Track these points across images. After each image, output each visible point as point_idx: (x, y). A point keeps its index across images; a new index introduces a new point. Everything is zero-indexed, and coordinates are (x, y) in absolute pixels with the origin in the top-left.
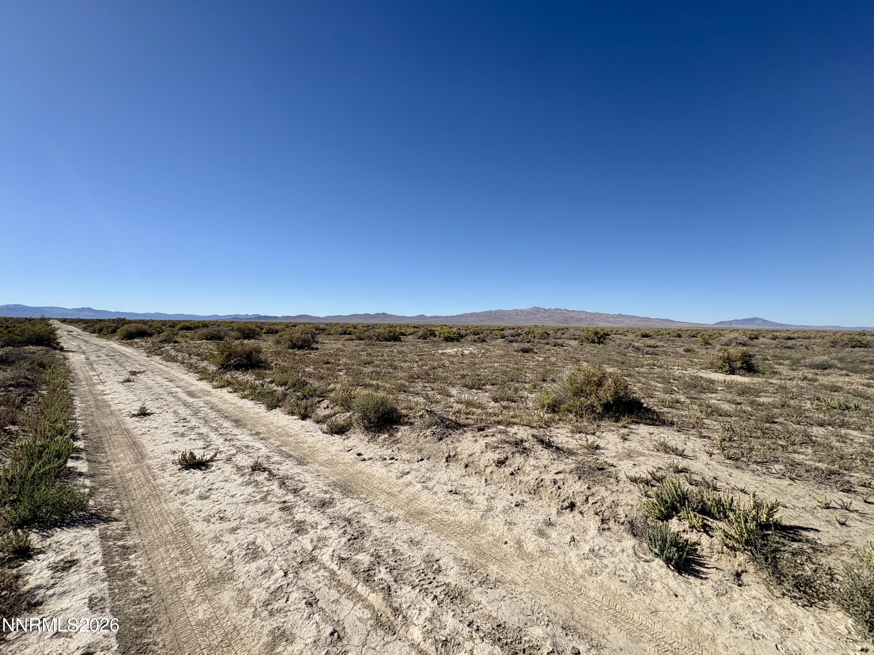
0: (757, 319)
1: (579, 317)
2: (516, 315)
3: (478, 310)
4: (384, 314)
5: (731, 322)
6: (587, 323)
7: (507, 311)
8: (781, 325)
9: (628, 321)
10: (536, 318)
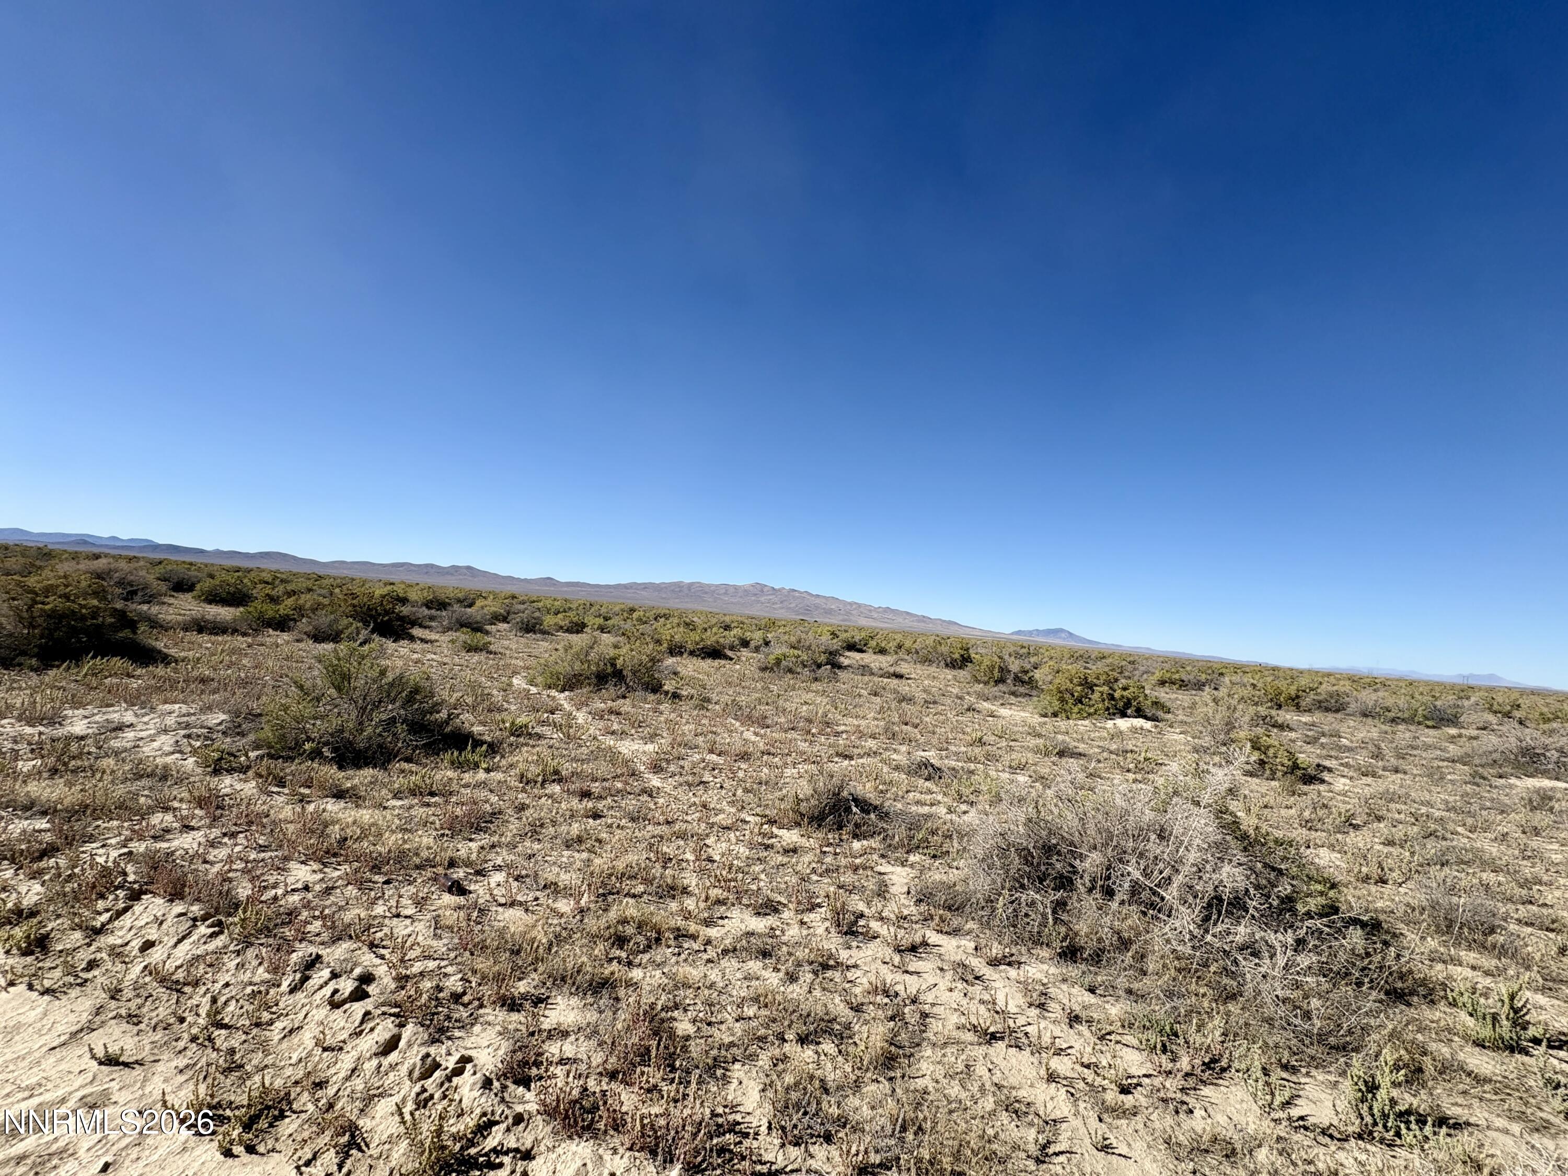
0: (1062, 630)
1: (829, 606)
2: (726, 593)
4: (469, 568)
6: (841, 617)
7: (709, 586)
8: (1090, 641)
9: (900, 620)
10: (758, 602)
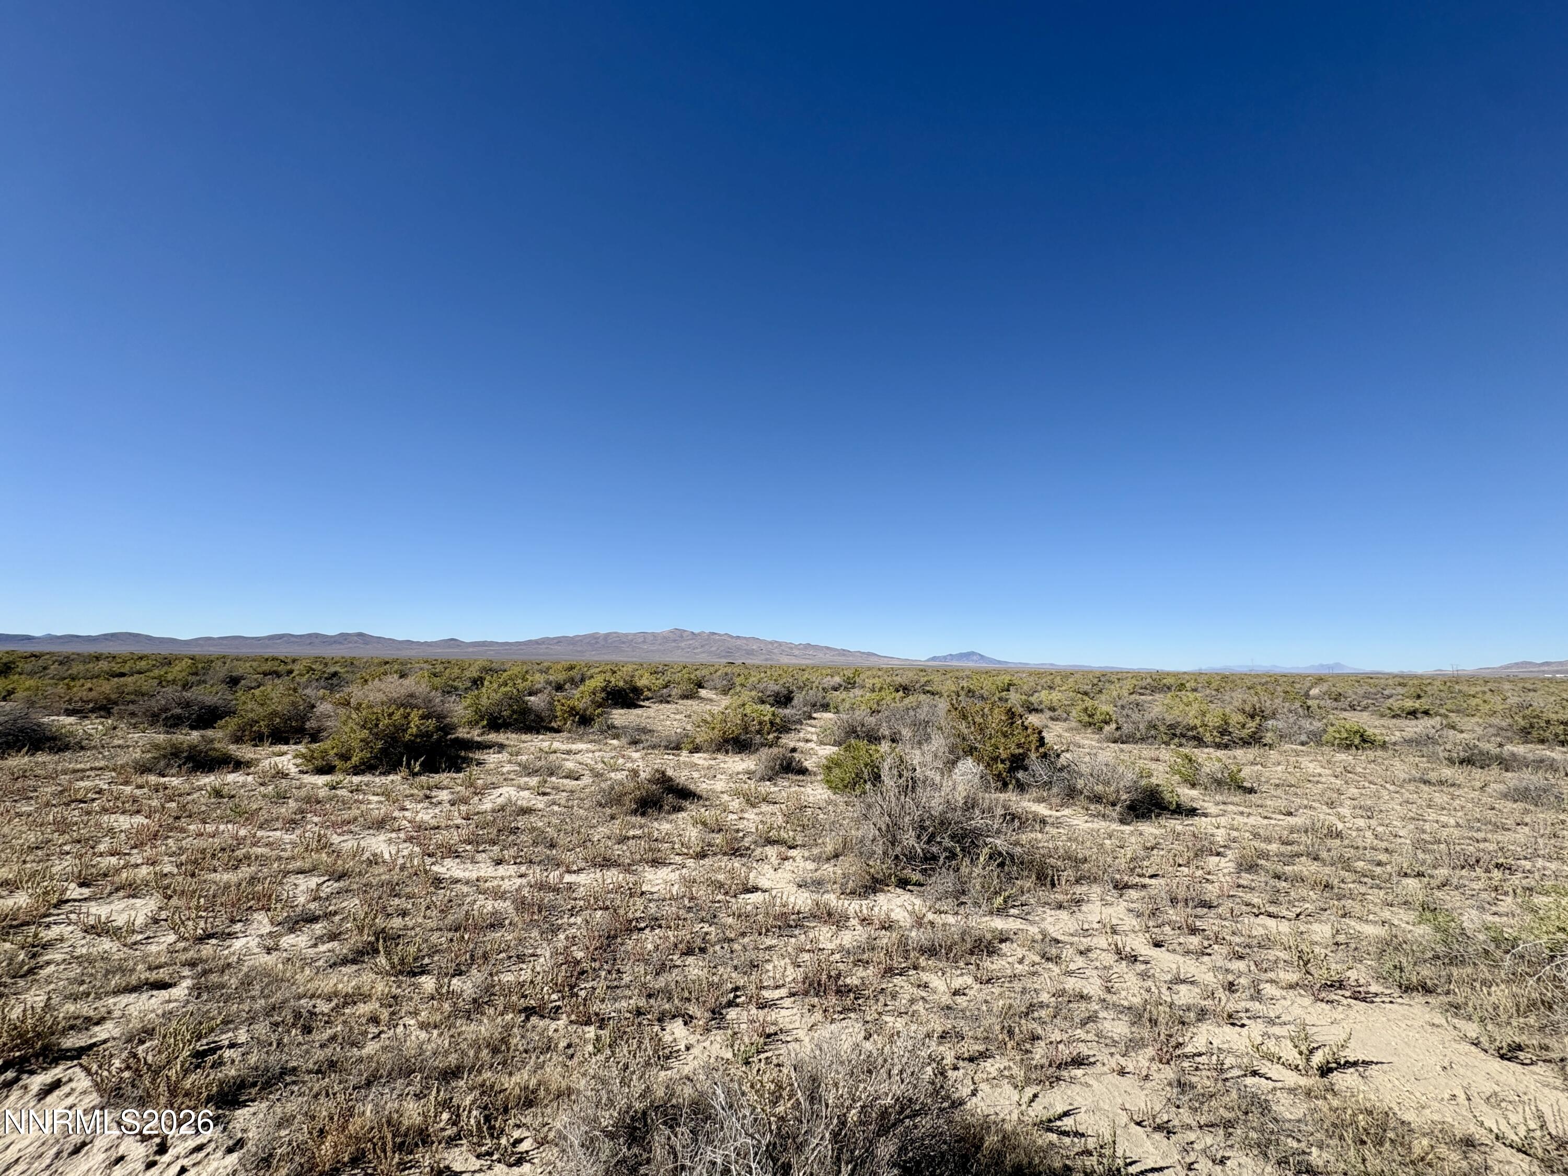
0: (973, 653)
1: (748, 648)
2: (644, 642)
3: (571, 632)
4: (360, 635)
5: (945, 658)
6: (763, 657)
7: (626, 635)
8: (999, 662)
9: (821, 655)
10: (678, 648)
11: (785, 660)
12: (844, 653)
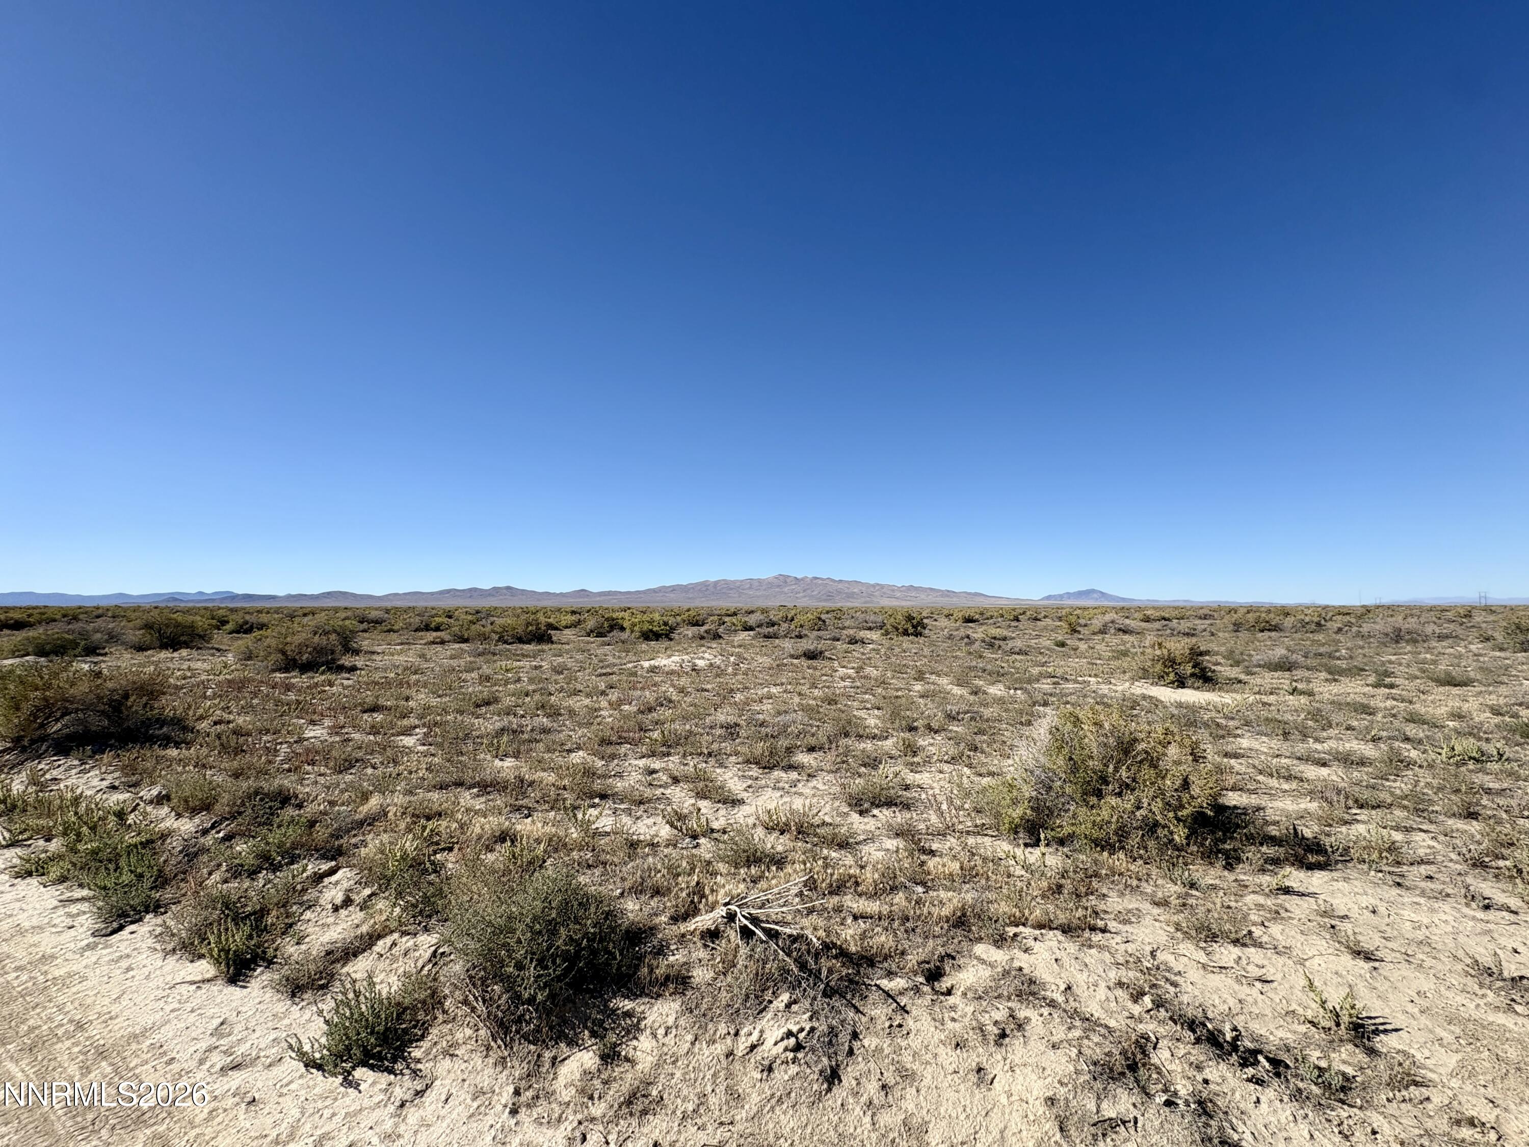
0: (1093, 591)
1: (849, 591)
2: (750, 588)
3: (685, 581)
4: (509, 588)
5: (1061, 597)
6: (863, 600)
7: (734, 582)
8: (1124, 599)
9: (923, 596)
10: (782, 593)
11: (886, 602)
12: (949, 593)
